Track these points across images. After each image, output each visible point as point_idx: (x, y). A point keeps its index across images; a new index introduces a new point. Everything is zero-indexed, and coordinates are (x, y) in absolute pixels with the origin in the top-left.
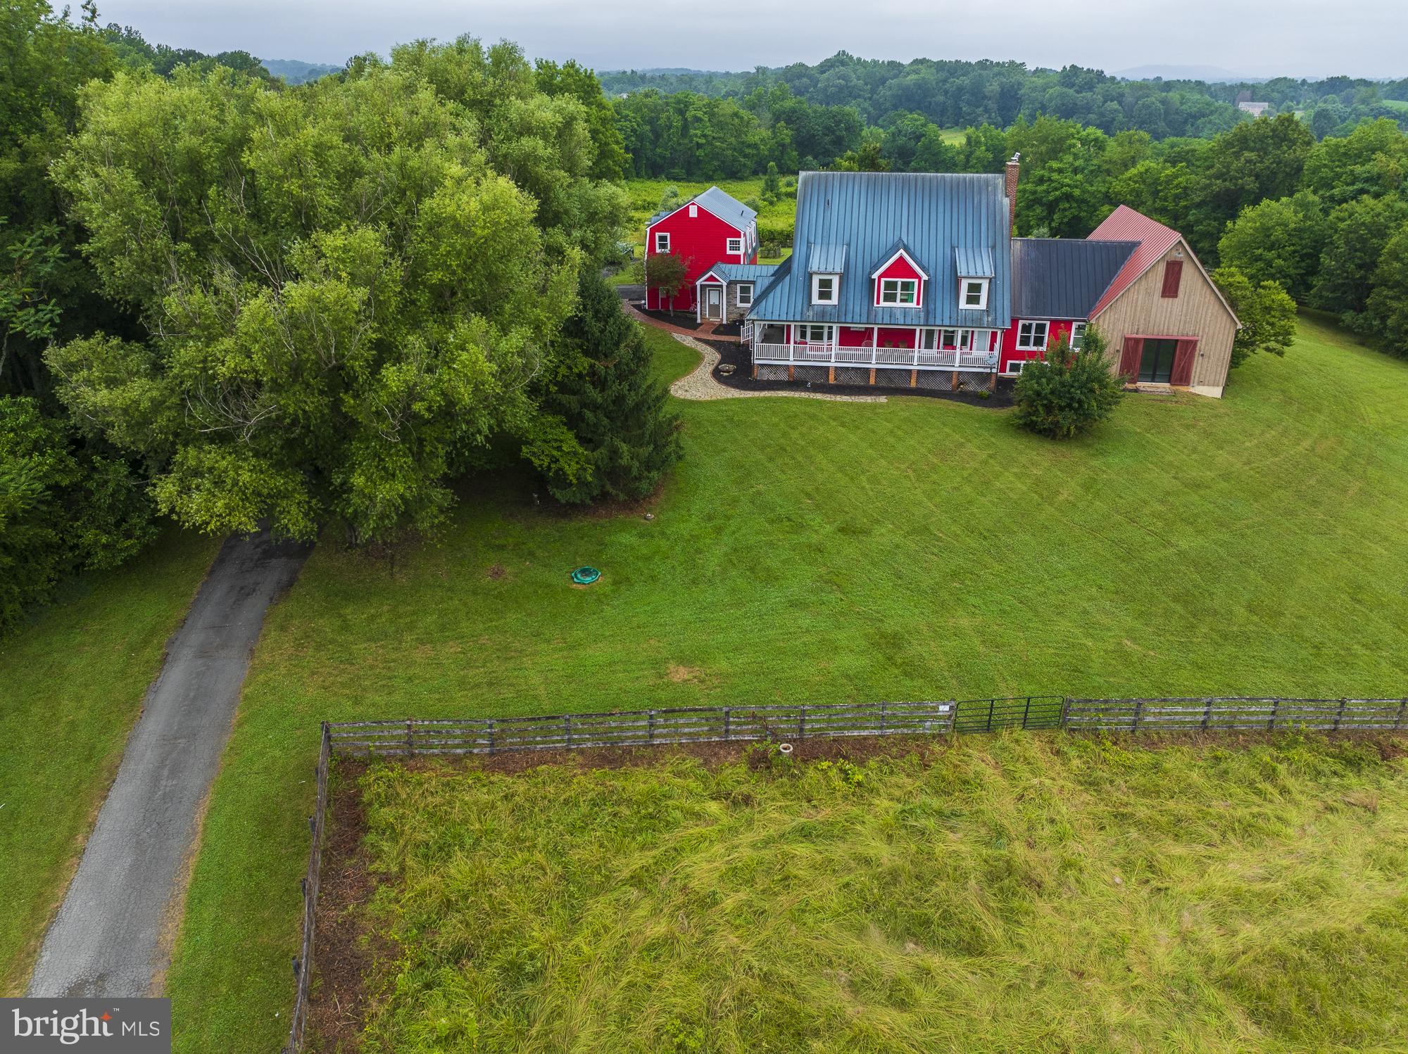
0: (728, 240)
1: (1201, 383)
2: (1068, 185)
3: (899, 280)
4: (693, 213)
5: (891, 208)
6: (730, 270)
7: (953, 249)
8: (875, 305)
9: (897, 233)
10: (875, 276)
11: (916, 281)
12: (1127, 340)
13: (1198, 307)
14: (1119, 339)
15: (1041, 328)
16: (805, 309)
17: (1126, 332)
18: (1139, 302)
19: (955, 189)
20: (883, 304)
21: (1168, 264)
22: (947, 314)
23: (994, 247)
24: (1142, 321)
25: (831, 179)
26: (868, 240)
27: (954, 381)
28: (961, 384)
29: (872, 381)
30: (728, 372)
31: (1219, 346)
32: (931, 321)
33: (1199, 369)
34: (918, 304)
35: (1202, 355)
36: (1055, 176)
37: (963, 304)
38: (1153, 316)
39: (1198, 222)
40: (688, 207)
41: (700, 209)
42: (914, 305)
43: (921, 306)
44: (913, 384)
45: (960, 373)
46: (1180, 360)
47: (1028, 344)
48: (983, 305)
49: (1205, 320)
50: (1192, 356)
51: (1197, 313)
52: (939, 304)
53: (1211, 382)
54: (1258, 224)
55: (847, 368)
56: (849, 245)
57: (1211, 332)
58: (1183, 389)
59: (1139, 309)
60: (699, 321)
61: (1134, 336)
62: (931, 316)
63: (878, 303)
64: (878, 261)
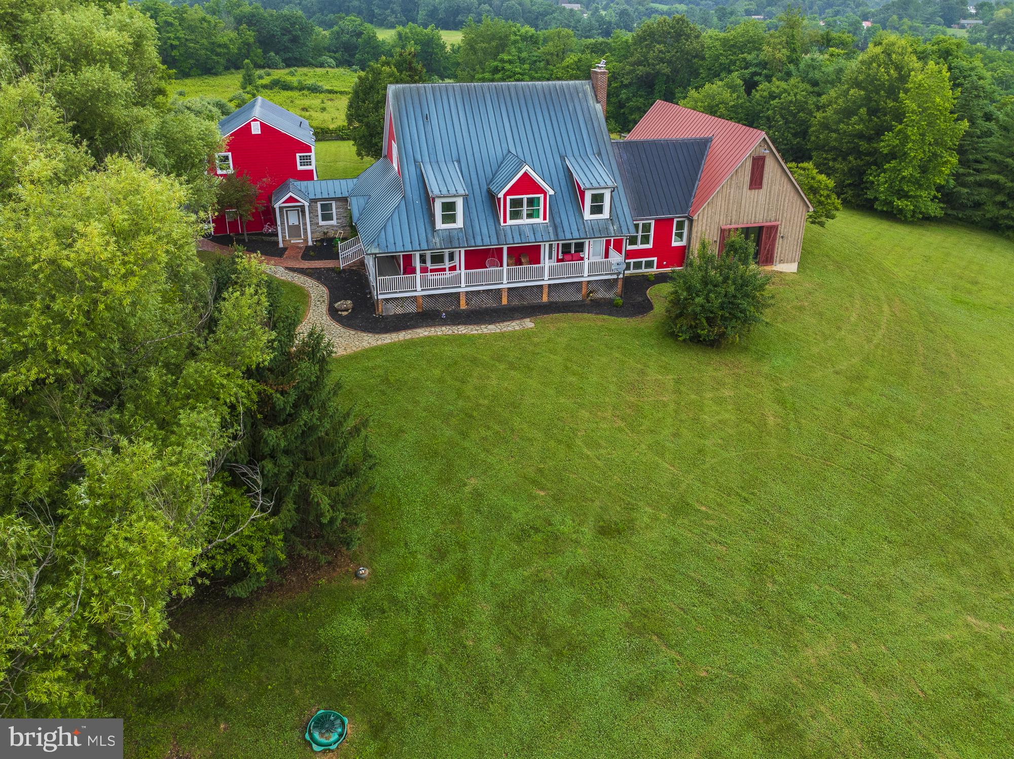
0: (298, 155)
1: (781, 261)
3: (525, 197)
4: (256, 129)
5: (492, 119)
6: (307, 187)
7: (563, 159)
8: (502, 224)
9: (504, 145)
10: (501, 195)
11: (542, 196)
12: (723, 231)
13: (778, 196)
14: (716, 231)
15: (646, 228)
16: (430, 236)
17: (721, 223)
18: (732, 196)
19: (548, 97)
20: (510, 222)
21: (754, 159)
22: (574, 227)
23: (600, 154)
24: (734, 212)
25: (422, 91)
26: (477, 155)
27: (584, 291)
28: (591, 292)
29: (505, 301)
30: (347, 310)
31: (795, 228)
32: (561, 236)
33: (779, 249)
34: (545, 219)
35: (782, 237)
37: (587, 216)
38: (743, 207)
40: (249, 124)
41: (263, 126)
42: (540, 220)
43: (547, 221)
44: (545, 299)
45: (589, 282)
46: (766, 244)
47: (635, 243)
48: (606, 215)
49: (784, 206)
50: (774, 239)
51: (778, 201)
52: (564, 217)
53: (790, 259)
54: (706, 103)
55: (479, 291)
56: (459, 161)
57: (789, 216)
58: (768, 268)
59: (731, 201)
60: (282, 246)
61: (728, 227)
62: (560, 230)
63: (505, 221)
64: (493, 176)
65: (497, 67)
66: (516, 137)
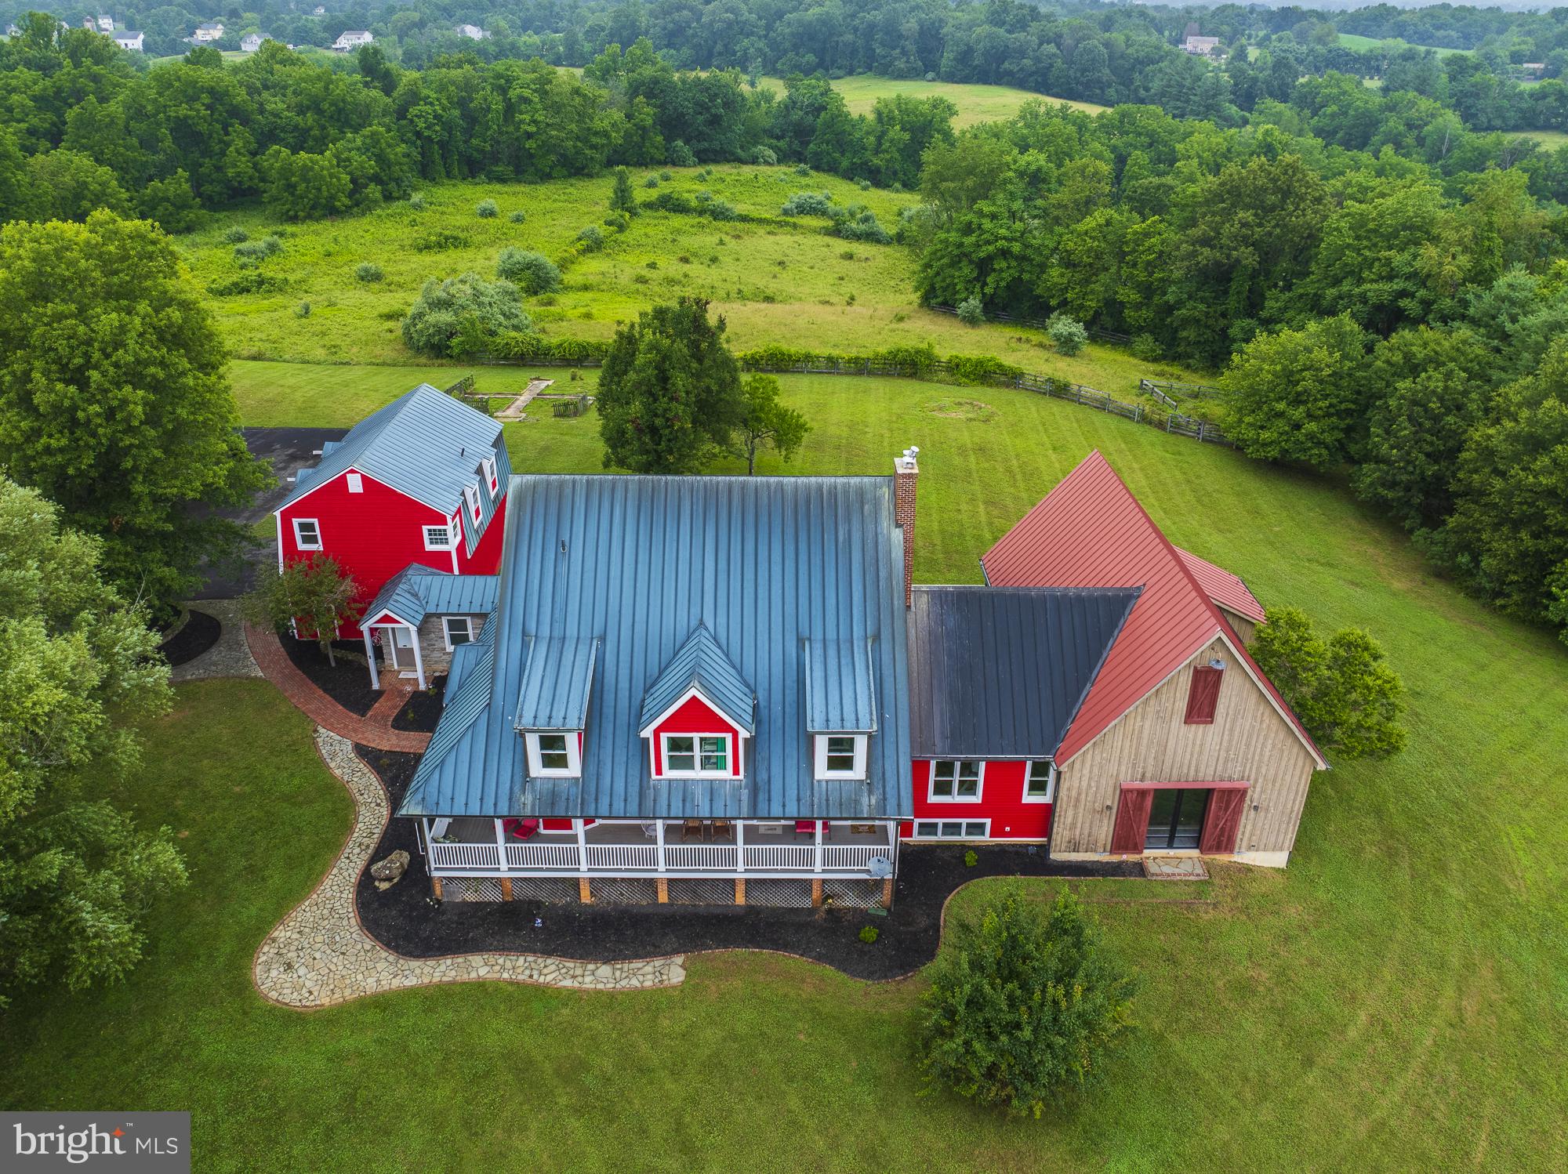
0: (425, 528)
1: (1251, 847)
2: (1005, 238)
3: (696, 736)
4: (355, 485)
5: (684, 554)
6: (429, 589)
7: (800, 642)
8: (654, 776)
9: (695, 611)
10: (647, 733)
11: (729, 737)
12: (1124, 792)
13: (1250, 736)
14: (1110, 790)
15: (968, 768)
16: (517, 789)
17: (1122, 777)
18: (1146, 732)
20: (668, 774)
21: (1196, 670)
22: (792, 793)
23: (877, 638)
24: (1151, 761)
26: (640, 627)
27: (816, 893)
28: (829, 897)
29: (663, 897)
30: (389, 879)
31: (1284, 793)
32: (762, 810)
33: (1249, 827)
34: (736, 772)
35: (1256, 808)
36: (987, 224)
37: (822, 772)
38: (1170, 752)
39: (1179, 304)
40: (344, 477)
41: (364, 479)
42: (727, 774)
43: (741, 776)
44: (740, 899)
45: (824, 881)
46: (1218, 818)
47: (949, 792)
48: (859, 772)
49: (1261, 755)
50: (1237, 812)
51: (1248, 745)
52: (776, 770)
53: (1271, 845)
55: (615, 880)
56: (603, 639)
57: (1272, 772)
58: (1223, 858)
59: (1145, 742)
60: (376, 686)
61: (1138, 785)
62: (762, 797)
63: (659, 772)
64: (660, 674)
65: (971, 223)
66: (722, 594)
